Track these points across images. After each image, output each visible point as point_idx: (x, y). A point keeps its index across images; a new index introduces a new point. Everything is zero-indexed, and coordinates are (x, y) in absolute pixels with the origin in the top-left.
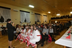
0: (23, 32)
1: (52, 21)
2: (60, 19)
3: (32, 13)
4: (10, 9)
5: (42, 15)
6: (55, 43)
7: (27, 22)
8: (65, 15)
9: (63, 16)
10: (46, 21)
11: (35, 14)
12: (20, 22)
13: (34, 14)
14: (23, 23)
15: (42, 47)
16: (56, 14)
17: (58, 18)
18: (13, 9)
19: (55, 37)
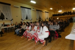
0: (28, 29)
1: (53, 18)
2: (62, 15)
3: (33, 10)
4: (10, 5)
5: (44, 11)
6: (66, 38)
7: (29, 19)
8: (67, 12)
9: (65, 13)
10: (47, 18)
11: (37, 10)
12: (22, 19)
13: (35, 10)
14: (25, 20)
15: (50, 43)
16: (58, 10)
17: (60, 15)
18: (13, 5)
19: (60, 33)
